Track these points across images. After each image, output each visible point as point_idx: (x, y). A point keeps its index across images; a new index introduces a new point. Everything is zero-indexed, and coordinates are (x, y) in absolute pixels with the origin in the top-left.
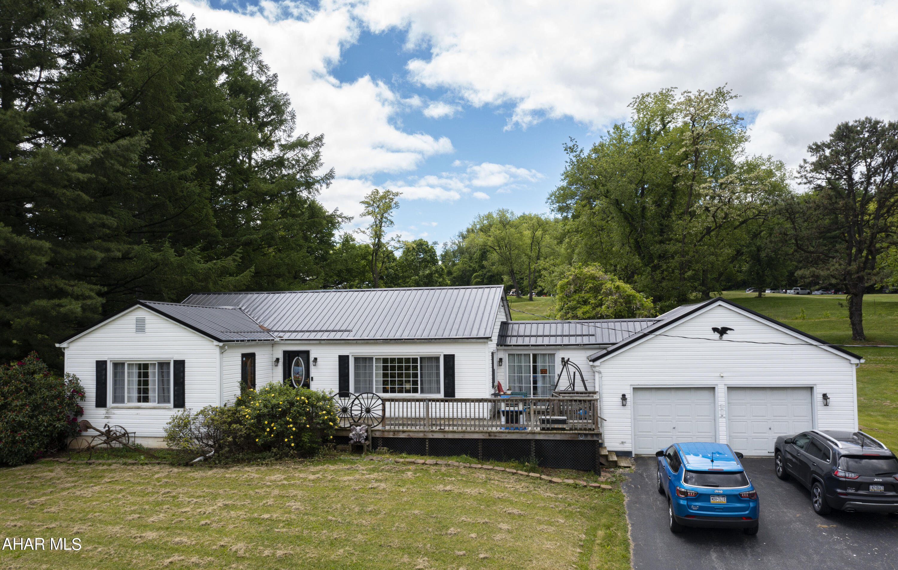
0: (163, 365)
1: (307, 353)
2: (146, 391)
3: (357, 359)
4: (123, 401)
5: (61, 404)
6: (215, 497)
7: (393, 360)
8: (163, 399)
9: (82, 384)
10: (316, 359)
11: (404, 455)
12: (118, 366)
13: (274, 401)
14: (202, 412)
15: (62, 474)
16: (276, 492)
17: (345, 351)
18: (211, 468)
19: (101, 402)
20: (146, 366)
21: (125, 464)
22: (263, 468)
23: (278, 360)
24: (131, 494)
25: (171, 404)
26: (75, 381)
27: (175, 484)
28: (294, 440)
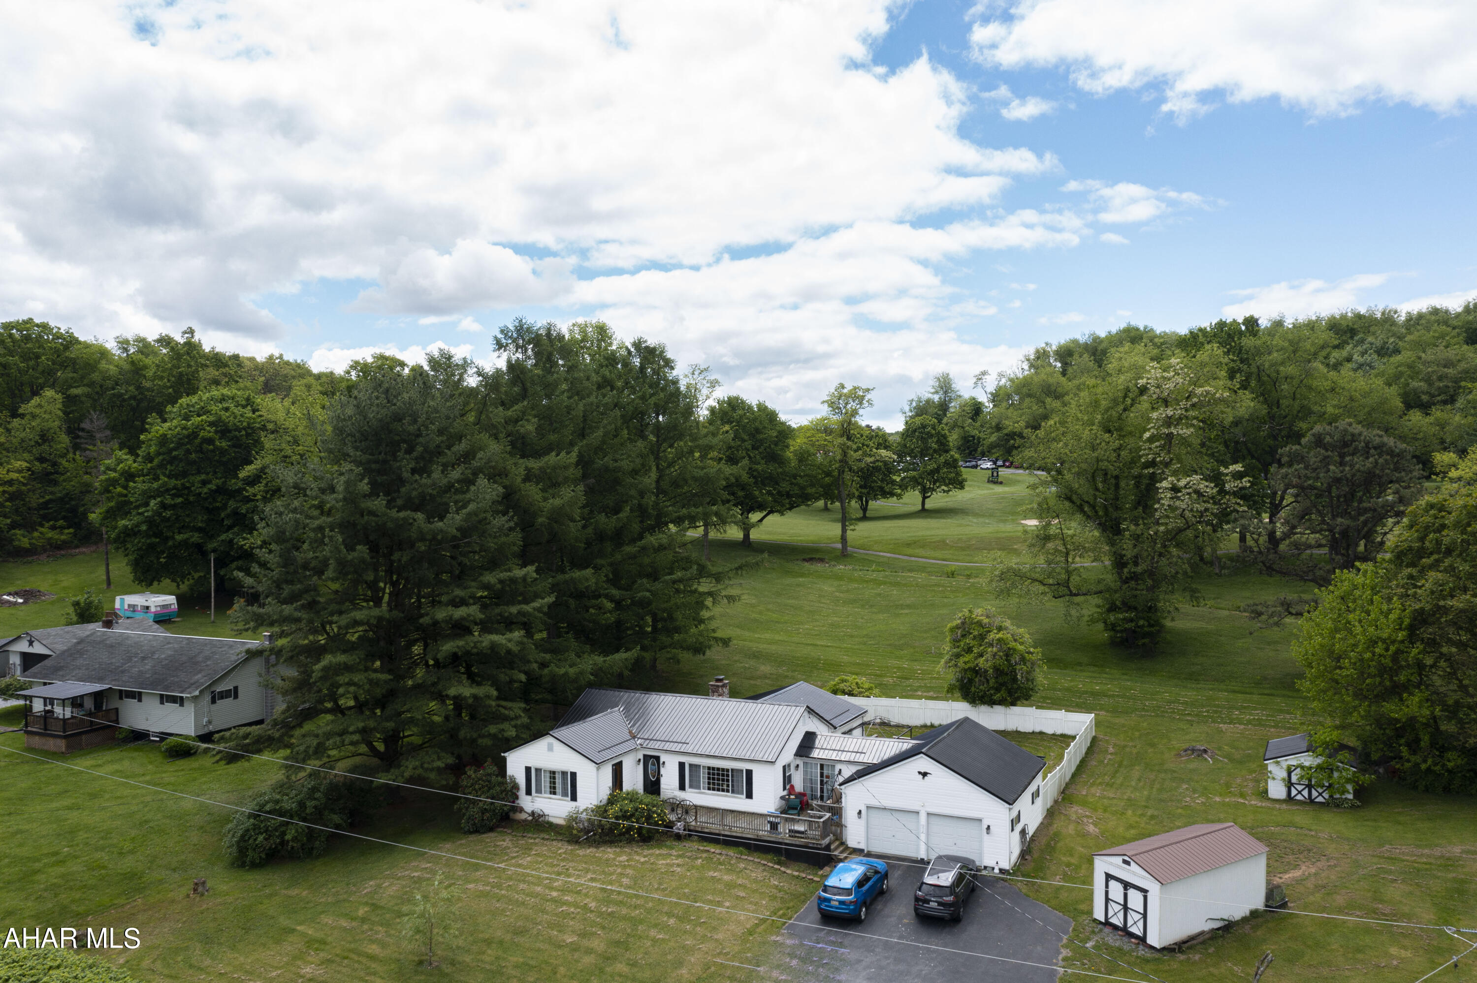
0: (564, 774)
1: (657, 758)
2: (554, 788)
3: (691, 765)
4: (541, 793)
5: (506, 795)
6: (587, 871)
7: (713, 769)
8: (565, 794)
9: (517, 781)
10: (664, 763)
11: (705, 844)
12: (538, 771)
13: (626, 808)
14: (586, 810)
15: (510, 845)
16: (619, 870)
17: (683, 759)
18: (590, 847)
19: (529, 792)
20: (554, 773)
21: (543, 839)
22: (618, 850)
23: (639, 760)
24: (546, 864)
25: (569, 798)
26: (513, 779)
27: (568, 859)
28: (637, 833)
